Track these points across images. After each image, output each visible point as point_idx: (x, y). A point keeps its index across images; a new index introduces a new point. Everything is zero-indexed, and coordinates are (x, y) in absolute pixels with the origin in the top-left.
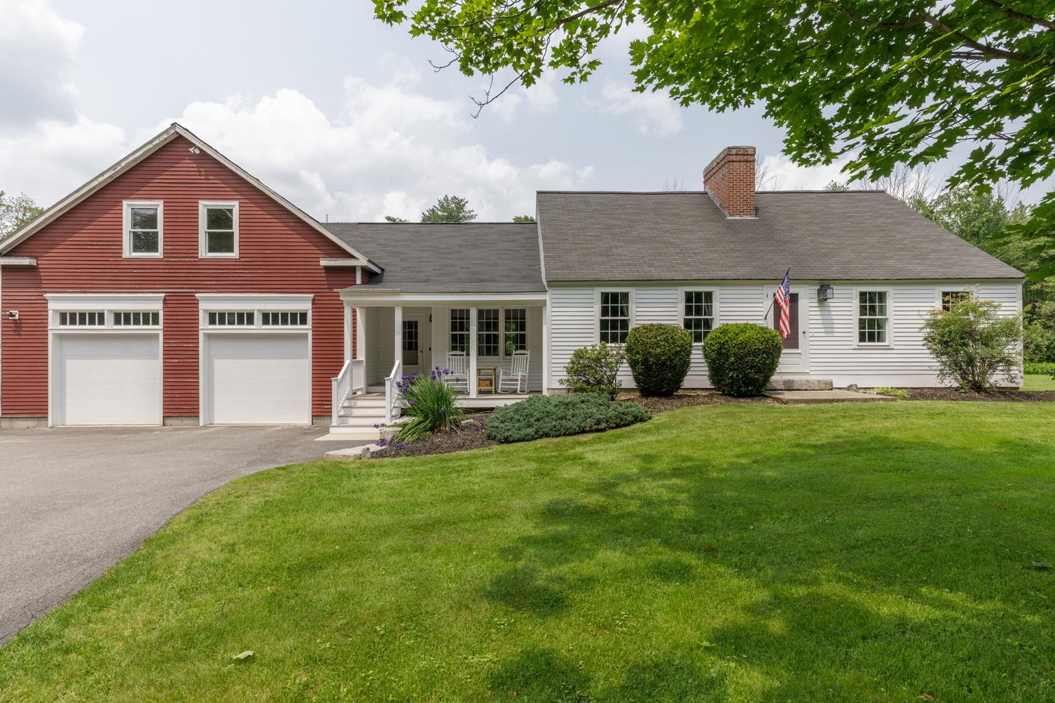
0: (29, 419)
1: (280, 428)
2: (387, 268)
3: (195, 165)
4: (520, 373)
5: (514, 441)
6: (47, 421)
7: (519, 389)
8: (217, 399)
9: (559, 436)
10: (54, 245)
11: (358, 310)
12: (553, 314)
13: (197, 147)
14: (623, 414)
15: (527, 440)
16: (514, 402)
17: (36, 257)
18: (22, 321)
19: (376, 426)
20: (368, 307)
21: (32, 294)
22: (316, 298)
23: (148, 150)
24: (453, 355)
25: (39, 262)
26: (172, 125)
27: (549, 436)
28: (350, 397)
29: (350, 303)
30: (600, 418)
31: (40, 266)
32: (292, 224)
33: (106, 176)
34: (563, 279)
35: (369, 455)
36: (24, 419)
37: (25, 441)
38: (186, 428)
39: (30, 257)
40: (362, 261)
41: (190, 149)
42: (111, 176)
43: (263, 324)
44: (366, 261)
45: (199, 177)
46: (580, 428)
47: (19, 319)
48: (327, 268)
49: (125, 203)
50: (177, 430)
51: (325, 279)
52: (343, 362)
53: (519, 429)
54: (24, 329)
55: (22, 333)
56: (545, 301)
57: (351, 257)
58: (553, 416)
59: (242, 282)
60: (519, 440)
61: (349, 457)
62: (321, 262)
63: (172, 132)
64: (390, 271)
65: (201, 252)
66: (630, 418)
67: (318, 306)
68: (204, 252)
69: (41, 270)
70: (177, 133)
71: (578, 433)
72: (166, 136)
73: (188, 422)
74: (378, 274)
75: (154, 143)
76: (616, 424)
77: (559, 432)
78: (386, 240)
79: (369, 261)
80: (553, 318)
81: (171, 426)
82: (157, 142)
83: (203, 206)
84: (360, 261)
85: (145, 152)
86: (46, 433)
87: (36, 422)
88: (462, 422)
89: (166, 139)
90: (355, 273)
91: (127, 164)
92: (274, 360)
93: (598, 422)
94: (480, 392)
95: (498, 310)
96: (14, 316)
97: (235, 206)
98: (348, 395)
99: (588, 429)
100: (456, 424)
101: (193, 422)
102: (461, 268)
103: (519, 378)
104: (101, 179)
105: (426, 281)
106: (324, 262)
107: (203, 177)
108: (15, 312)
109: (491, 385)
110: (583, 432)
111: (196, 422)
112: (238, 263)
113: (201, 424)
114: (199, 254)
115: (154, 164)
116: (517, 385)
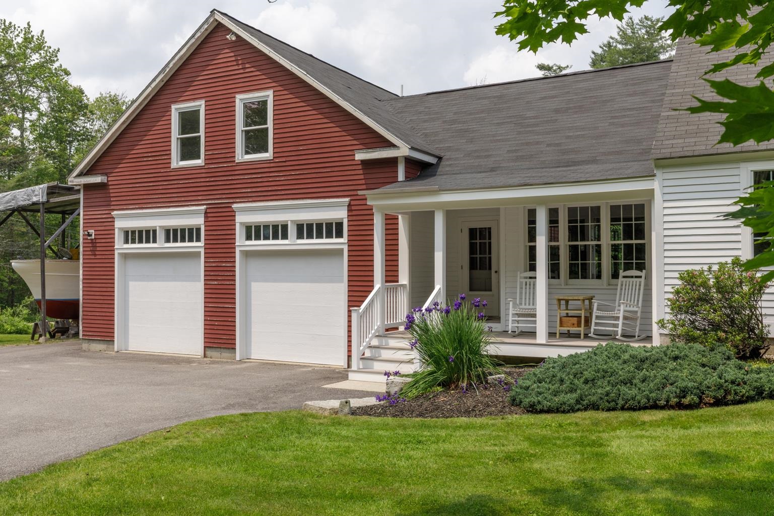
0: (101, 342)
1: (310, 369)
2: (446, 155)
3: (232, 54)
4: (622, 308)
5: (542, 411)
6: (113, 344)
7: (620, 333)
8: (255, 328)
9: (614, 409)
10: (120, 160)
11: (400, 217)
12: (667, 212)
13: (234, 33)
14: (733, 382)
15: (564, 412)
16: (573, 351)
17: (106, 174)
18: (97, 241)
19: (387, 374)
20: (412, 212)
21: (104, 212)
22: (353, 203)
23: (191, 45)
24: (526, 278)
25: (109, 179)
26: (211, 12)
27: (598, 409)
28: (381, 334)
29: (381, 208)
30: (686, 387)
31: (110, 183)
32: (327, 111)
33: (158, 80)
34: (682, 154)
35: (346, 410)
36: (97, 341)
37: (88, 364)
38: (222, 362)
39: (102, 174)
40: (403, 150)
41: (228, 37)
42: (162, 80)
43: (297, 238)
44: (408, 150)
45: (236, 67)
46: (649, 400)
47: (95, 238)
48: (365, 163)
49: (174, 107)
50: (217, 362)
51: (362, 177)
52: (373, 286)
53: (556, 393)
54: (98, 249)
55: (97, 253)
56: (651, 192)
57: (391, 145)
58: (612, 378)
59: (276, 188)
60: (549, 411)
61: (325, 409)
62: (356, 155)
63: (212, 20)
64: (448, 159)
65: (238, 154)
66: (744, 390)
67: (354, 213)
68: (241, 156)
69: (110, 187)
70: (217, 20)
71: (645, 408)
72: (206, 26)
73: (226, 354)
74: (432, 165)
75: (196, 37)
76: (715, 397)
77: (612, 404)
78: (455, 113)
79: (412, 148)
80: (667, 219)
81: (211, 358)
82: (199, 34)
83: (240, 100)
84: (401, 150)
85: (189, 48)
86: (112, 358)
87: (106, 346)
88: (489, 377)
89: (206, 30)
90: (397, 167)
91: (174, 64)
92: (309, 284)
93: (684, 393)
94: (551, 335)
95: (598, 208)
96: (91, 235)
97: (268, 95)
98: (377, 330)
99: (663, 403)
100: (482, 379)
101: (230, 355)
102: (548, 145)
103: (621, 315)
104: (153, 85)
105: (493, 170)
106: (360, 156)
107: (241, 67)
108: (92, 231)
109: (579, 325)
110: (655, 407)
111: (233, 355)
112: (272, 165)
113: (238, 358)
114: (236, 158)
115: (197, 60)
116: (616, 326)
